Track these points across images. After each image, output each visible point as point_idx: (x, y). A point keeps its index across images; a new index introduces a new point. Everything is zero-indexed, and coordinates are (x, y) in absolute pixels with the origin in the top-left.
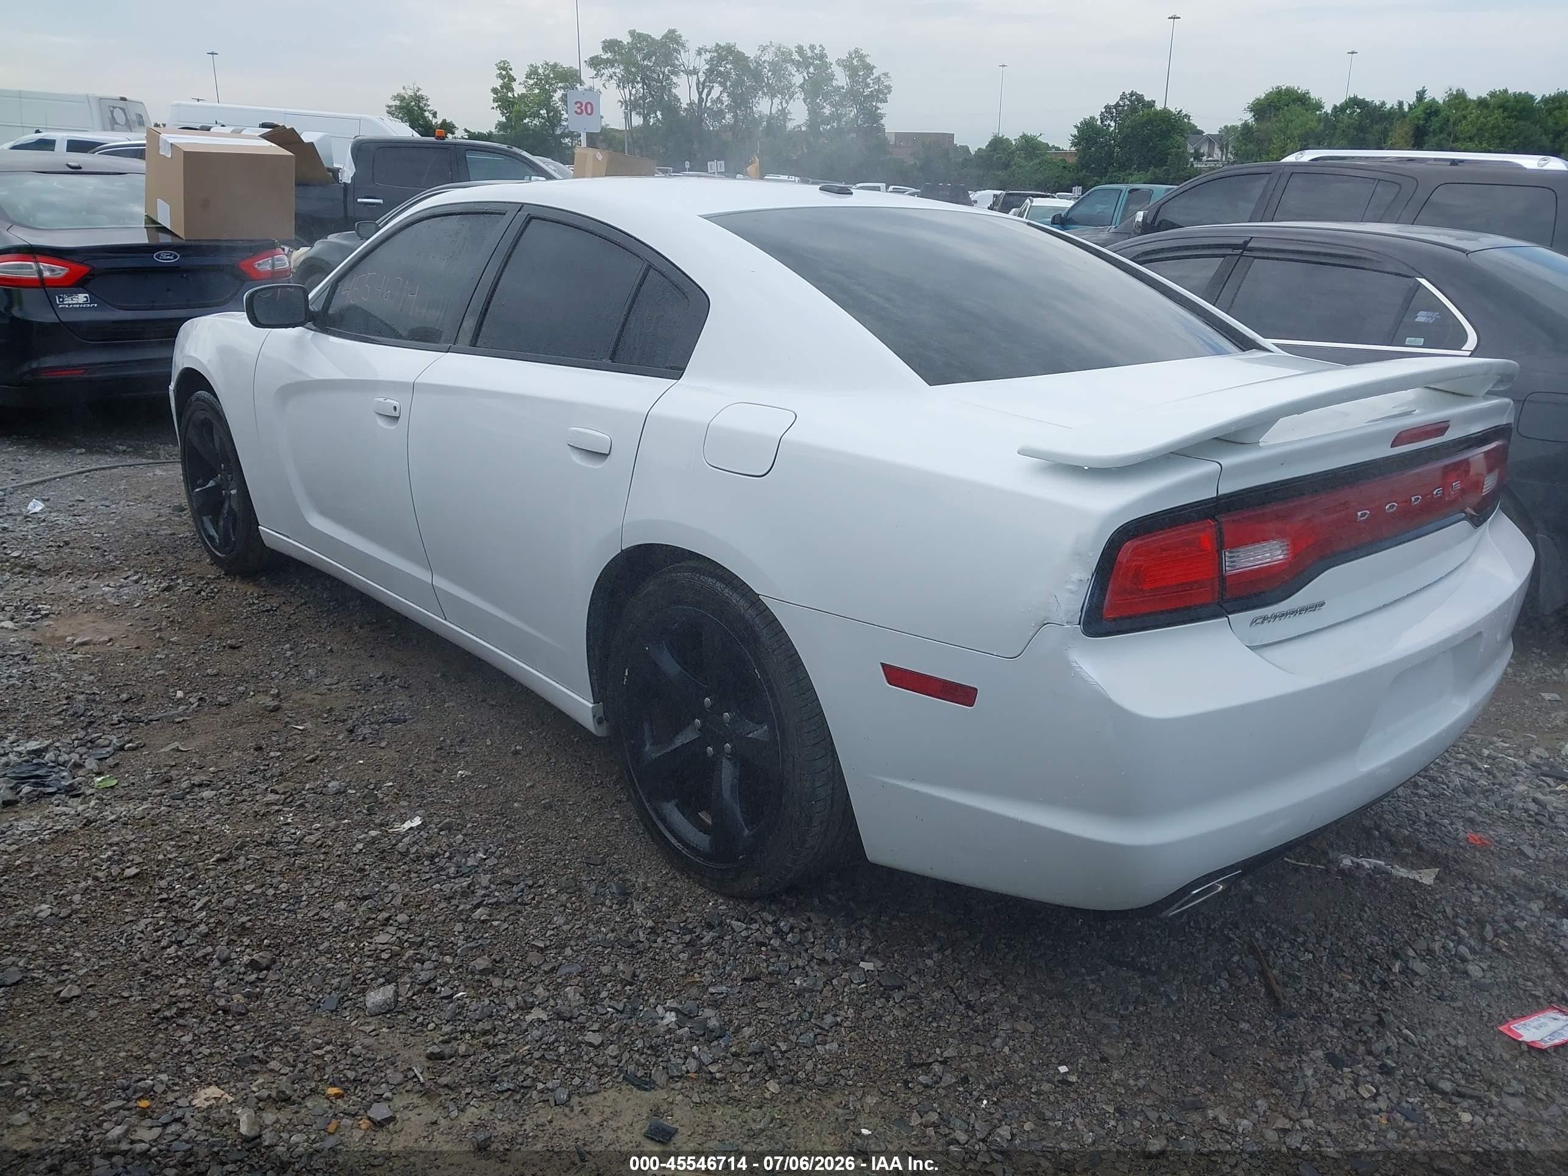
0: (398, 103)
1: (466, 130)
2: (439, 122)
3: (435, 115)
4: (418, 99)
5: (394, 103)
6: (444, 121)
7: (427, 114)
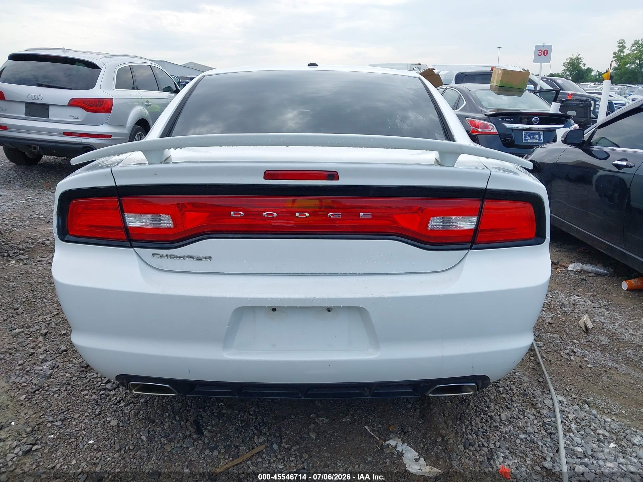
0: (568, 61)
1: (597, 71)
2: (586, 69)
3: (584, 65)
4: (578, 59)
5: (567, 62)
6: (588, 68)
7: (581, 65)
